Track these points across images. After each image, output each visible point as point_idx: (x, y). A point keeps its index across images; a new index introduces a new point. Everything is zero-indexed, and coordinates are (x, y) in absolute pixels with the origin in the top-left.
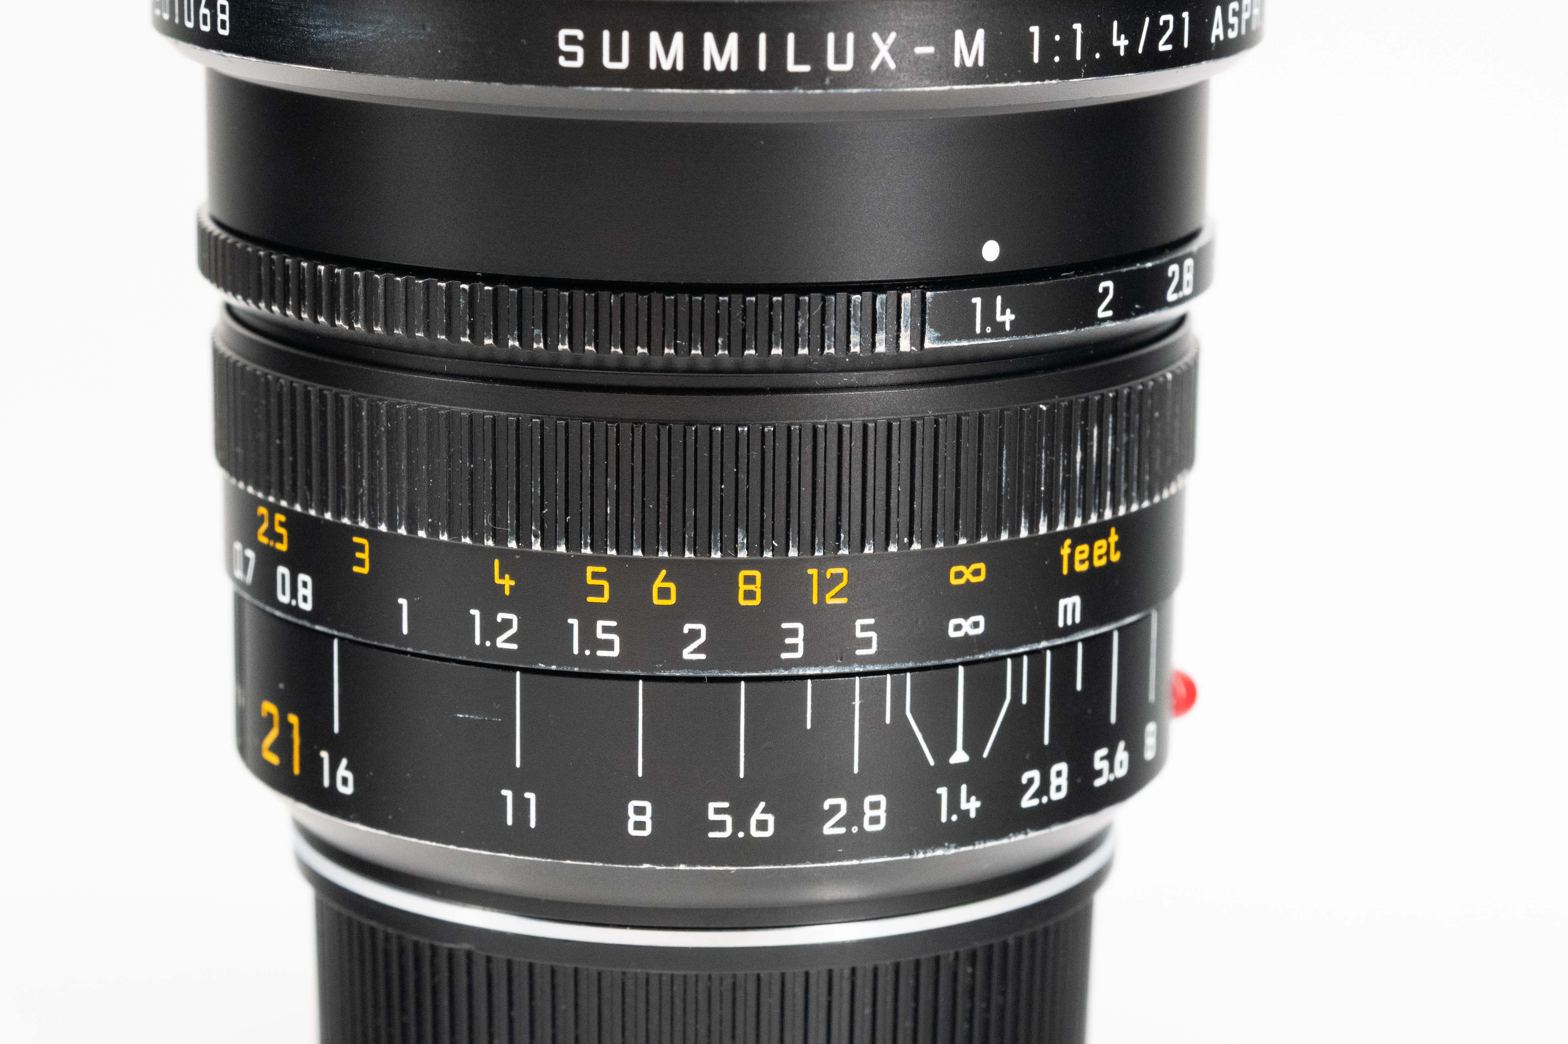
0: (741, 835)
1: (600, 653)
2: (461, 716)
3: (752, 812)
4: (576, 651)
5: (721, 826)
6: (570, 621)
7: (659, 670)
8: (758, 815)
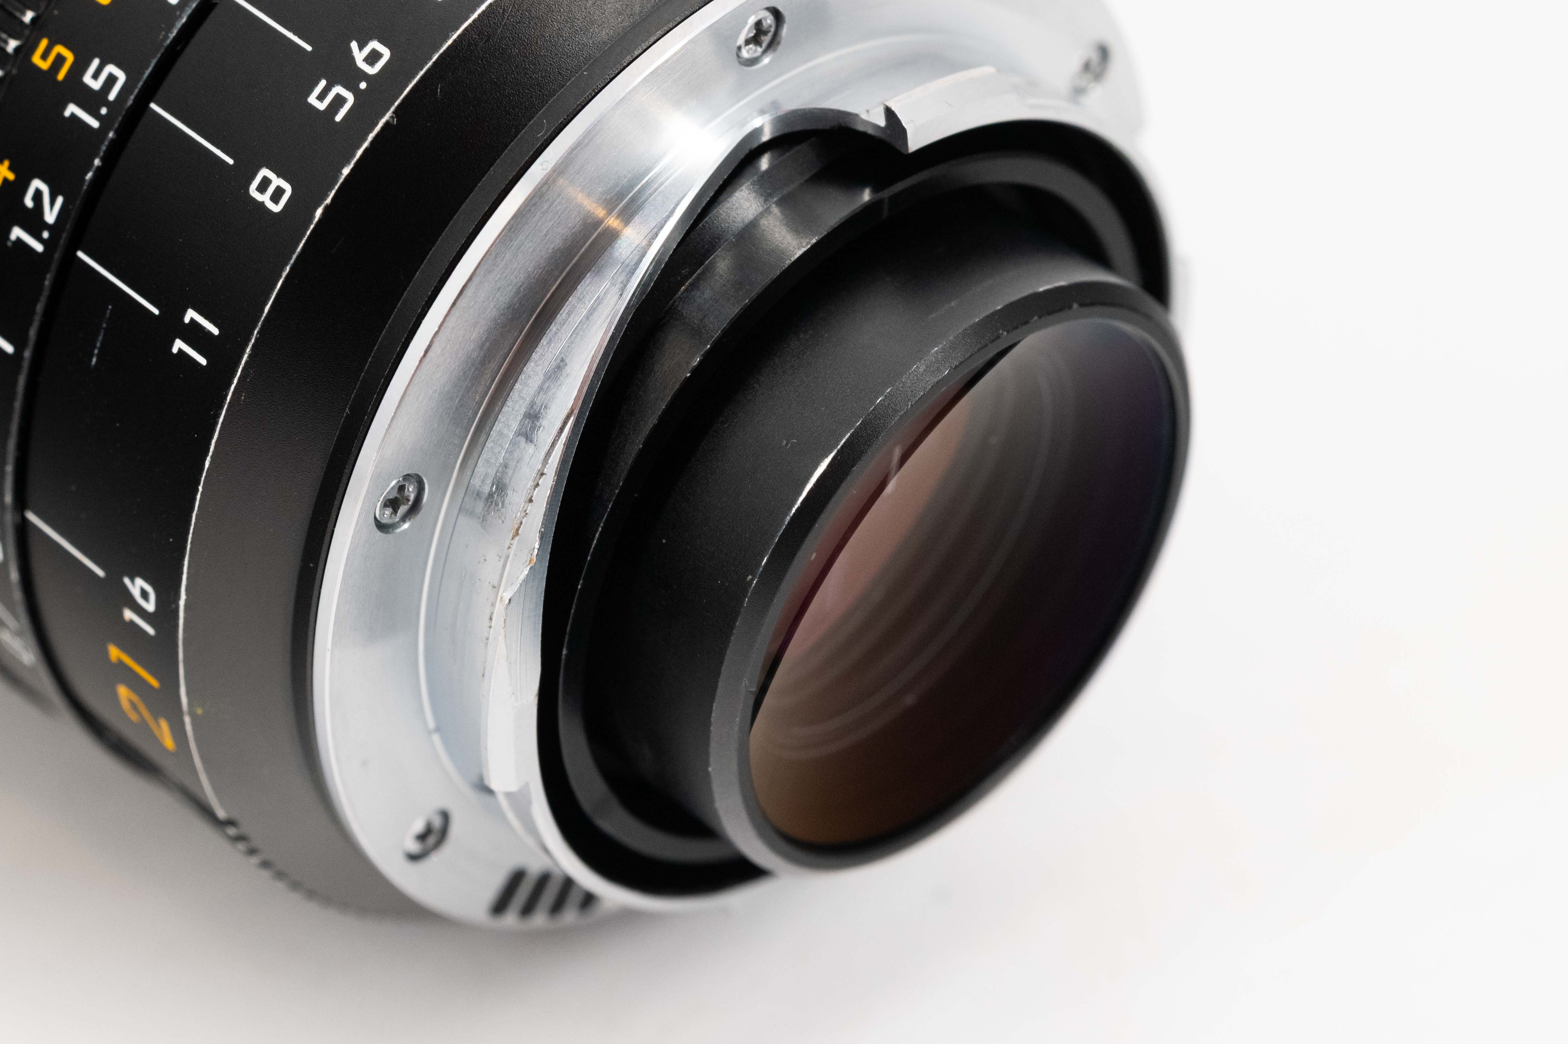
0: (363, 85)
1: (112, 96)
2: (94, 360)
3: (353, 59)
4: (95, 124)
5: (339, 101)
6: (67, 114)
7: (166, 37)
8: (359, 56)
